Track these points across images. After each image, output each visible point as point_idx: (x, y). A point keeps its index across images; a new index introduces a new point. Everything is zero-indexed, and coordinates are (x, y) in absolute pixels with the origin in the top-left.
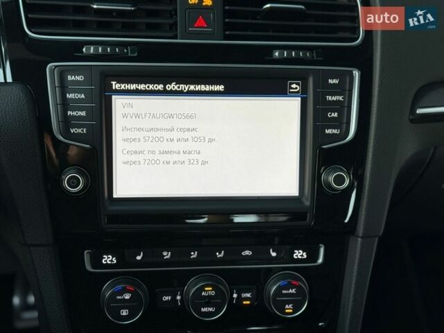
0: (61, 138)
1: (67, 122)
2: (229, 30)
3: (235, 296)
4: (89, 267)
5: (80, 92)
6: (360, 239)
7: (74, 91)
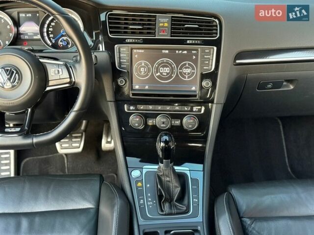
0: (118, 68)
1: (120, 63)
2: (173, 33)
3: (173, 122)
4: (126, 110)
5: (125, 54)
6: (215, 105)
7: (123, 54)
